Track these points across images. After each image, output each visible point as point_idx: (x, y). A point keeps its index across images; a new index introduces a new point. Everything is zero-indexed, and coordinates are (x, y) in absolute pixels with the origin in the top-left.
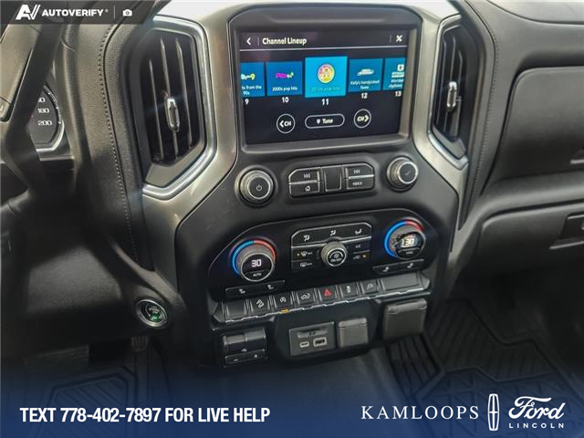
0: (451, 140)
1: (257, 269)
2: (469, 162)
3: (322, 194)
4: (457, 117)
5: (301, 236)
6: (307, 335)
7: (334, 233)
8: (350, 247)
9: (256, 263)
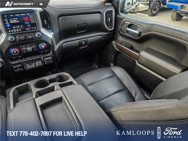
0: (49, 30)
1: (15, 53)
2: (54, 33)
3: (24, 40)
4: (48, 25)
5: (23, 47)
6: (30, 65)
7: (29, 46)
8: (33, 48)
9: (15, 52)
